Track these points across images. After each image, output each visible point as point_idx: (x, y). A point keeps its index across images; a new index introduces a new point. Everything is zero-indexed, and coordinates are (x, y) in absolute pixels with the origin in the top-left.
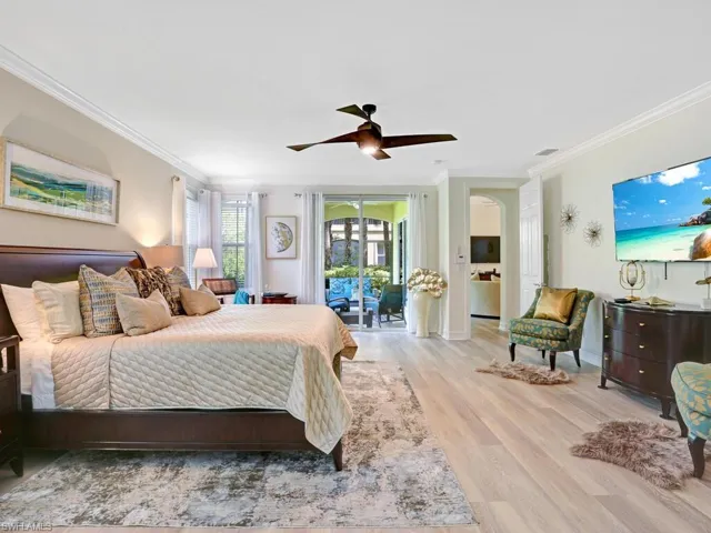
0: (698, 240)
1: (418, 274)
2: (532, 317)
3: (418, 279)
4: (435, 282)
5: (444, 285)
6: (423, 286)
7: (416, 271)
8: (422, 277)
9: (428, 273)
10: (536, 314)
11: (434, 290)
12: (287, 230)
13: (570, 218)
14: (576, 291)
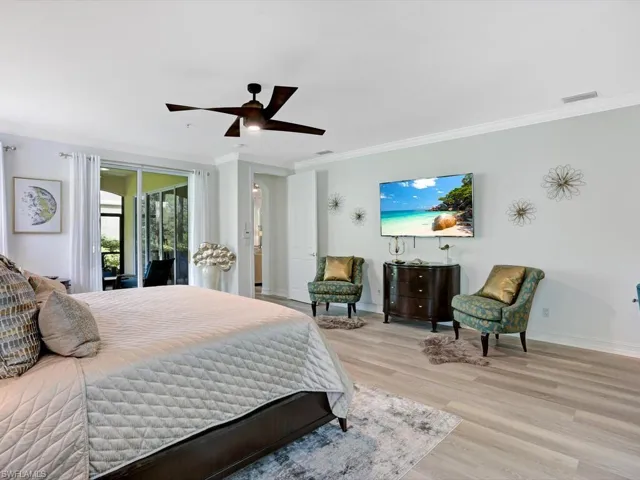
0: (437, 219)
1: (206, 249)
2: (322, 280)
3: (205, 254)
4: (224, 256)
5: (233, 257)
6: (212, 260)
7: (202, 246)
8: (209, 252)
9: (216, 248)
10: (326, 277)
11: (223, 263)
12: (48, 197)
13: (336, 204)
14: (353, 258)
